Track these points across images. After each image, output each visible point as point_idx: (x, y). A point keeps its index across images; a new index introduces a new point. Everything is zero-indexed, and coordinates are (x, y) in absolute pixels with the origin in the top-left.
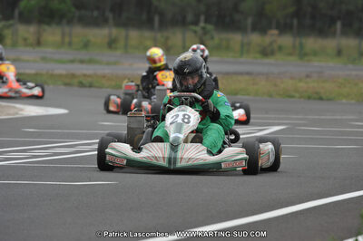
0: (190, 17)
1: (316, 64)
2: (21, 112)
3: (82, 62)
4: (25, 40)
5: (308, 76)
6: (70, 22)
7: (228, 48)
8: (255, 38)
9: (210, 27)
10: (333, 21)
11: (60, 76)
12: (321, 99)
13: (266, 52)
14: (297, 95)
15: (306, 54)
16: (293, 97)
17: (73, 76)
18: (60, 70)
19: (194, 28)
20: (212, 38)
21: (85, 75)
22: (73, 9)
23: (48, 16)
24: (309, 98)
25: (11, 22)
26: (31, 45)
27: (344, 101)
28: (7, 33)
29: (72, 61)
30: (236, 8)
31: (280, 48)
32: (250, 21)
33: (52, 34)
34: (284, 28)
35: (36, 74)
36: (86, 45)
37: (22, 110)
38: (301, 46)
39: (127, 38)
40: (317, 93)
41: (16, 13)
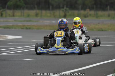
0: (61, 6)
1: (101, 19)
2: (7, 38)
3: (27, 21)
4: (9, 15)
5: (99, 23)
6: (23, 9)
8: (82, 12)
9: (67, 9)
10: (107, 6)
11: (20, 26)
12: (103, 30)
13: (86, 16)
17: (24, 26)
18: (20, 24)
19: (62, 9)
20: (68, 12)
21: (28, 25)
22: (24, 5)
23: (16, 7)
24: (99, 30)
25: (5, 9)
26: (11, 16)
27: (110, 31)
28: (4, 13)
29: (24, 21)
30: (76, 3)
31: (90, 15)
32: (80, 7)
33: (18, 13)
34: (91, 9)
35: (13, 26)
36: (28, 16)
37: (7, 37)
38: (97, 14)
39: (41, 13)
41: (6, 6)
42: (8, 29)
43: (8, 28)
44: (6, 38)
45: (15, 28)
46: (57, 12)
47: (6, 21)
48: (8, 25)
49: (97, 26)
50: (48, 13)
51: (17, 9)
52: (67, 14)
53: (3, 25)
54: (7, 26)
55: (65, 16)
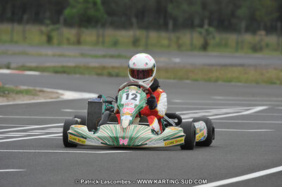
0: (197, 21)
2: (62, 97)
3: (112, 57)
4: (68, 40)
6: (103, 26)
7: (226, 45)
8: (248, 38)
9: (211, 29)
11: (94, 68)
13: (256, 49)
14: (278, 82)
16: (274, 83)
17: (104, 68)
18: (94, 63)
19: (199, 29)
20: (214, 38)
21: (113, 67)
22: (105, 16)
23: (86, 21)
25: (57, 26)
26: (74, 44)
28: (54, 34)
29: (104, 56)
30: (233, 14)
31: (267, 45)
32: (243, 25)
33: (90, 35)
34: (270, 30)
35: (76, 67)
36: (115, 44)
37: (62, 94)
39: (147, 37)
41: (62, 18)
42: (65, 76)
43: (64, 72)
44: (58, 97)
45: (81, 73)
46: (187, 37)
47: (60, 56)
48: (65, 64)
50: (163, 37)
51: (86, 27)
52: (211, 42)
53: (53, 64)
54: (63, 67)
55: (205, 47)
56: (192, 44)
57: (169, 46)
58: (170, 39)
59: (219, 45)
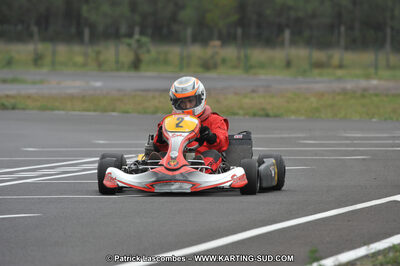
0: (123, 29)
1: (263, 77)
3: (4, 81)
5: (253, 91)
7: (166, 62)
8: (196, 51)
9: (145, 39)
10: (280, 29)
12: (267, 116)
13: (208, 66)
14: (241, 112)
15: (251, 67)
16: (236, 114)
19: (127, 40)
20: (148, 51)
21: (7, 96)
24: (255, 115)
27: (293, 117)
30: (174, 18)
31: (224, 61)
32: (189, 31)
34: (227, 39)
36: (9, 63)
38: (246, 57)
39: (54, 53)
40: (263, 109)
46: (110, 51)
49: (247, 101)
50: (76, 53)
52: (145, 57)
55: (136, 65)
56: (117, 62)
57: (85, 65)
58: (86, 55)
59: (155, 62)
